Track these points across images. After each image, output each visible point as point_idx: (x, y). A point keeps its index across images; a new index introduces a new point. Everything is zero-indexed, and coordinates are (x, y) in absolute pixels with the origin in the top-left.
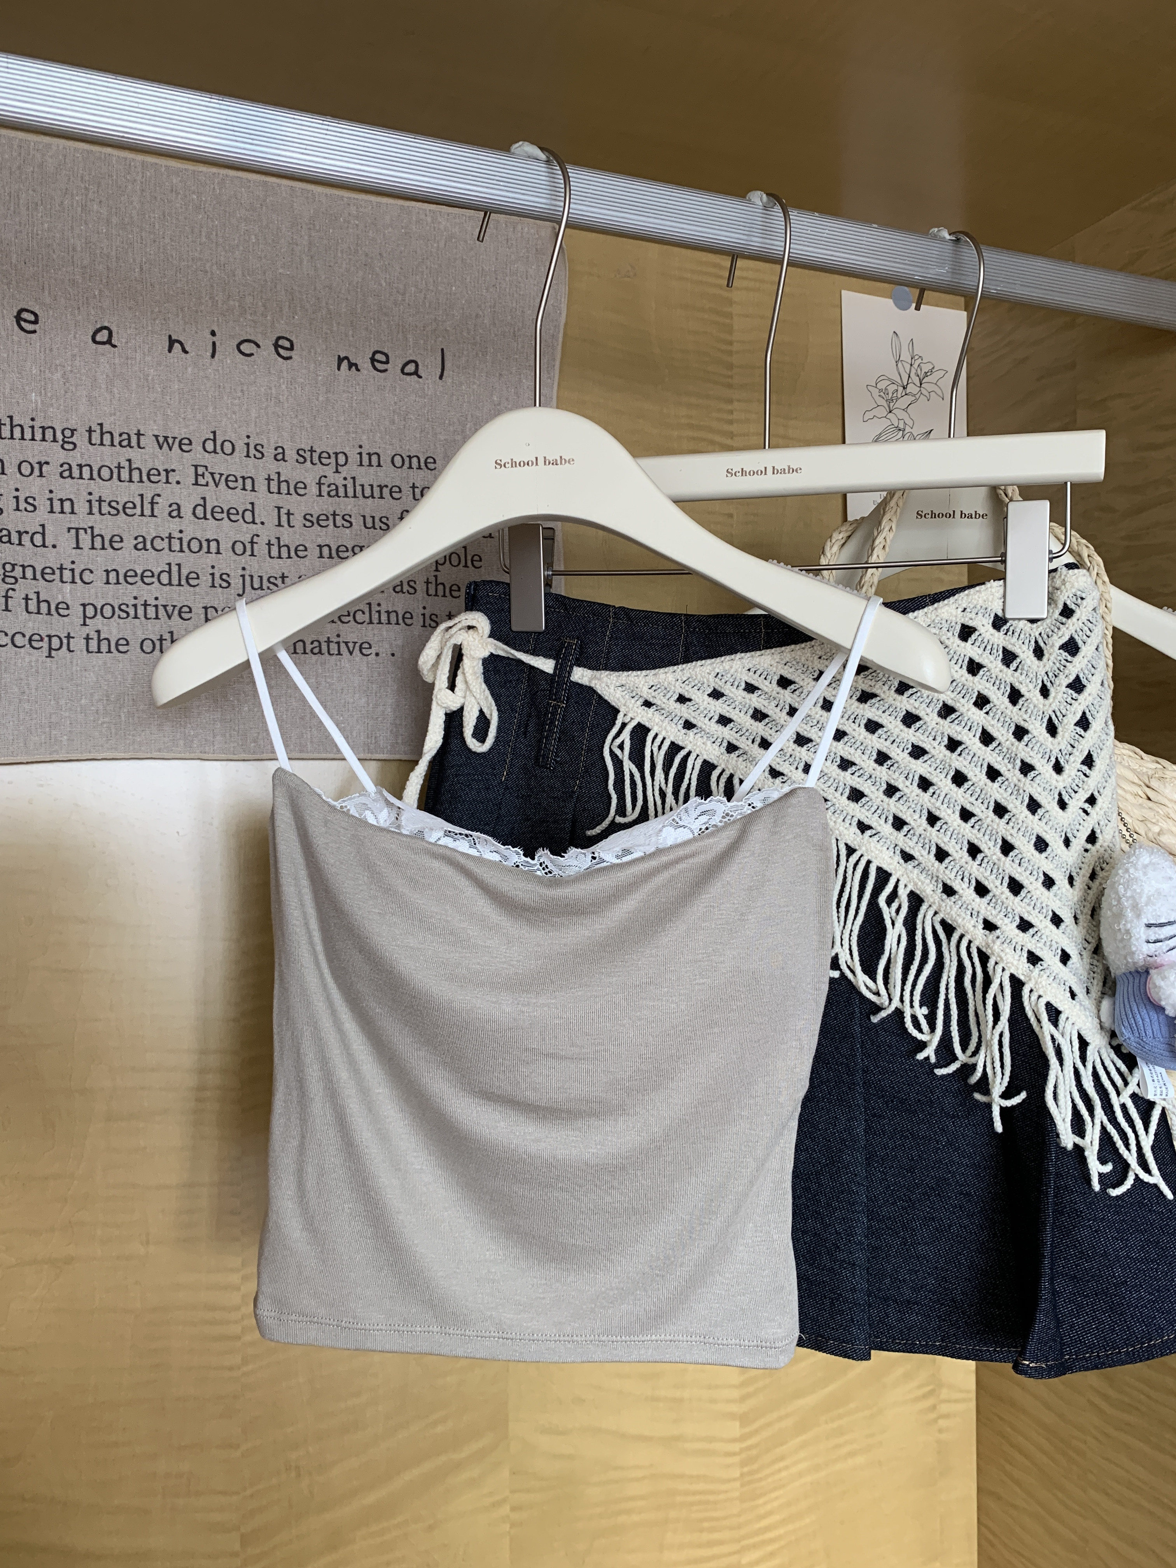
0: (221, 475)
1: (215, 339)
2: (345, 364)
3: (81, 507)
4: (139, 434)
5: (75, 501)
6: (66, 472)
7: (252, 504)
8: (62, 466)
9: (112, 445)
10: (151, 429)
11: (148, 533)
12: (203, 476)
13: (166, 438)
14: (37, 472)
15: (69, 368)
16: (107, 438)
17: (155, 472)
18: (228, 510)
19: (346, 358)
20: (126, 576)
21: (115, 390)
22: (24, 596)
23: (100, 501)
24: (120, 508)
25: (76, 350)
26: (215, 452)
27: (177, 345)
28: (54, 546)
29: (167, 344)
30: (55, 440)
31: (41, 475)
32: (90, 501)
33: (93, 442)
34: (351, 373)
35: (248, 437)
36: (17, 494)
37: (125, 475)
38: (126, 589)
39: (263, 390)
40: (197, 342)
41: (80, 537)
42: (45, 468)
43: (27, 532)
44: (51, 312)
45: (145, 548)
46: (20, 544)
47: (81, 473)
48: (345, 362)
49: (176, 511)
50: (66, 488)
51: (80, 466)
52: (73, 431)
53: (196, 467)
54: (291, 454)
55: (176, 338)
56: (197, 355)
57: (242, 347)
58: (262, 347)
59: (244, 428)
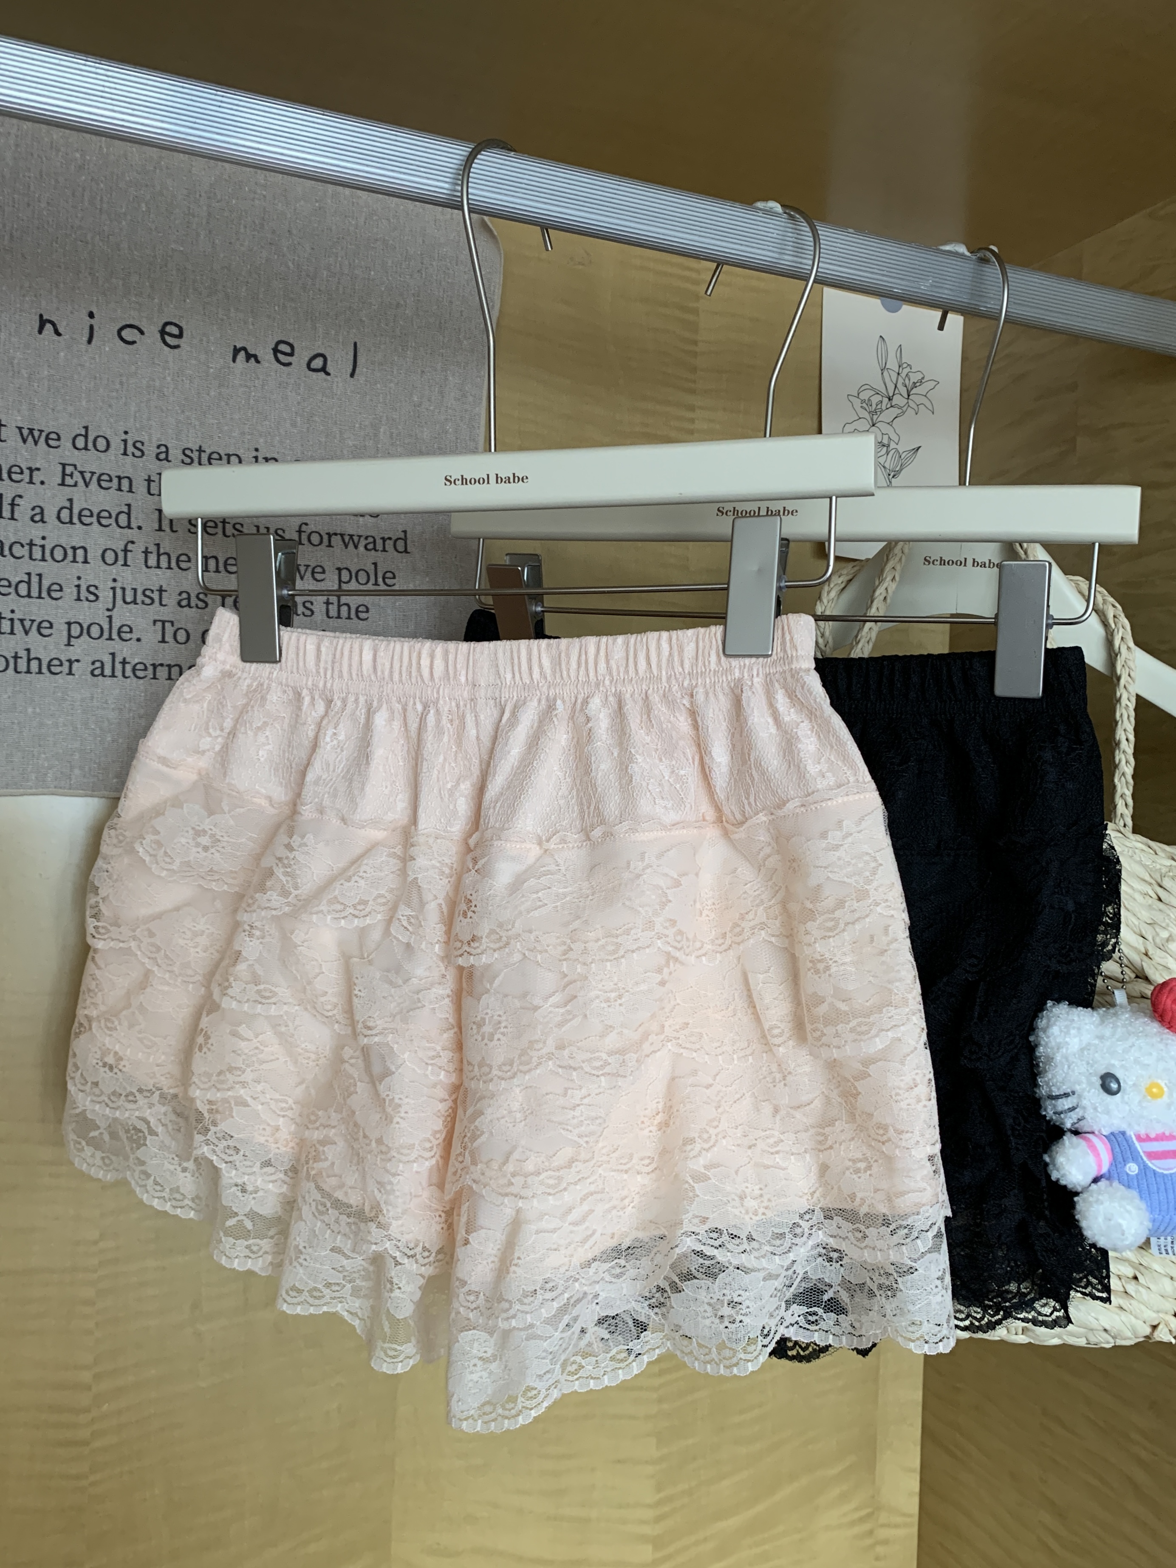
0: (93, 473)
1: (93, 321)
2: (242, 353)
7: (129, 506)
10: (14, 420)
11: (7, 537)
12: (71, 475)
13: (31, 431)
17: (18, 470)
18: (99, 514)
19: (244, 348)
27: (48, 326)
29: (38, 324)
34: (249, 365)
35: (126, 433)
39: (145, 381)
40: (72, 324)
49: (39, 516)
53: (64, 466)
54: (177, 453)
55: (48, 318)
56: (72, 338)
57: (123, 333)
58: (146, 334)
59: (122, 423)
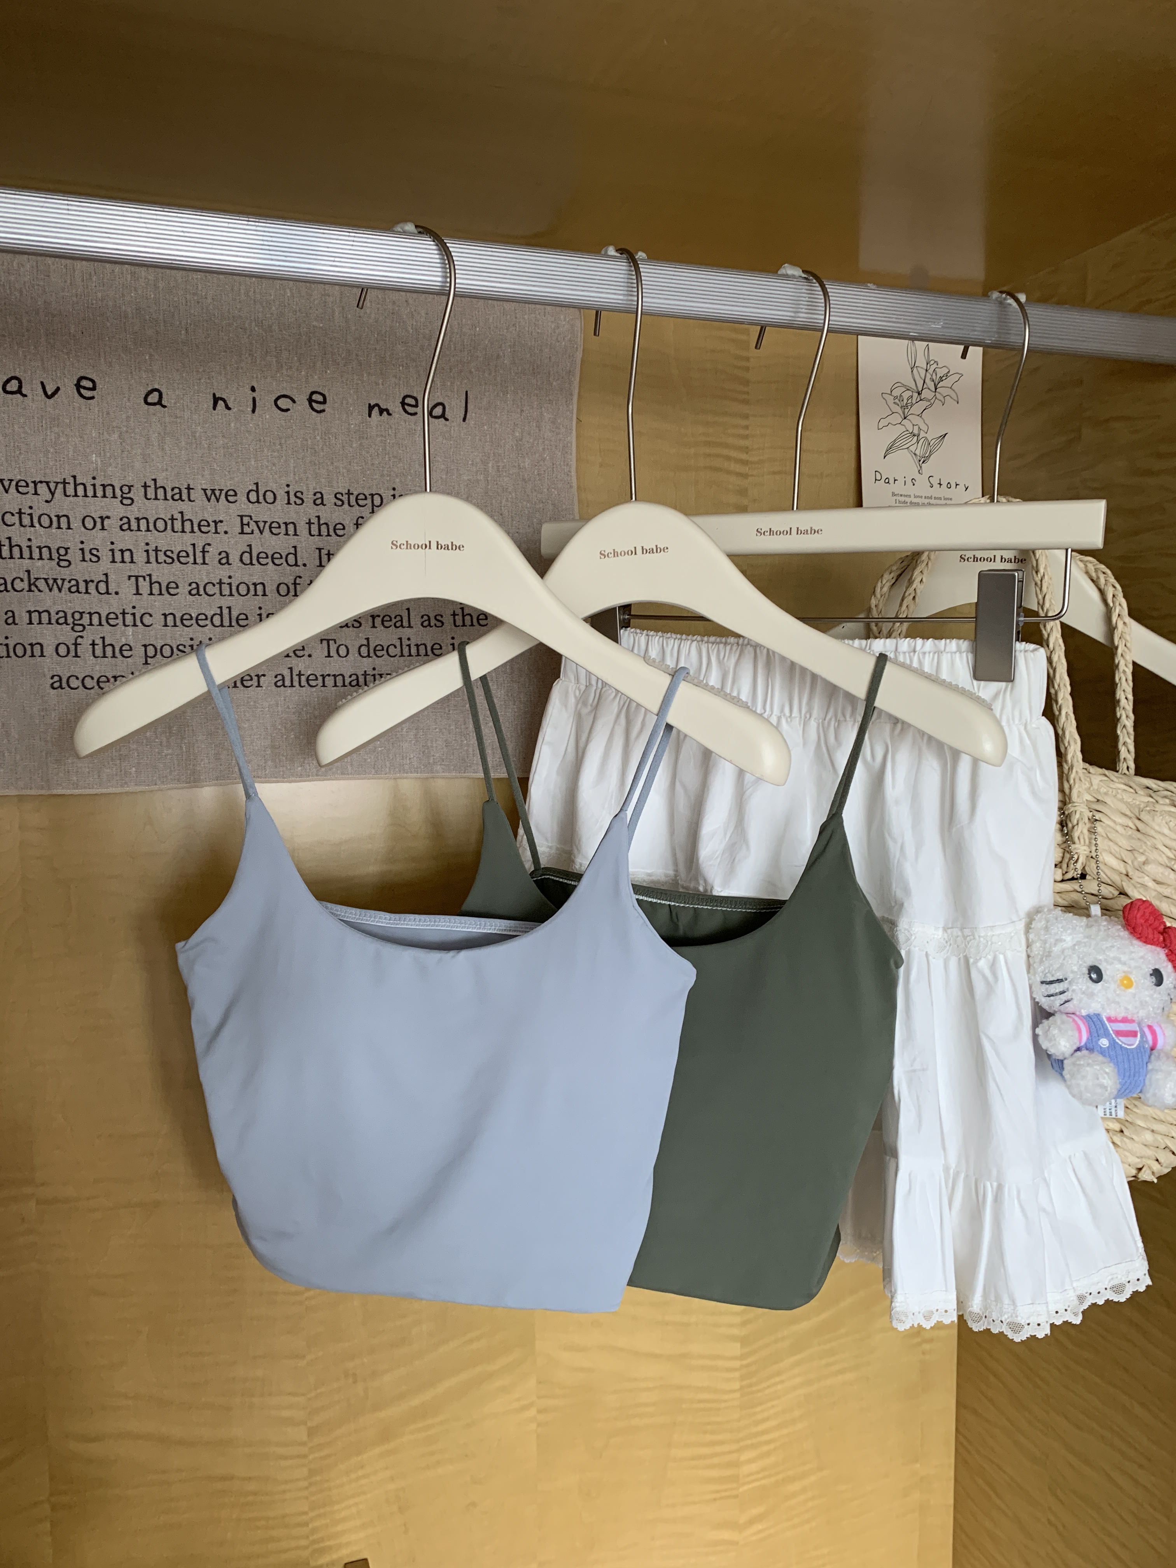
0: (265, 522)
1: (254, 394)
2: (376, 411)
3: (140, 557)
4: (189, 488)
5: (134, 551)
6: (126, 525)
7: (295, 547)
8: (121, 519)
9: (166, 499)
10: (200, 483)
11: (202, 580)
12: (248, 524)
13: (213, 491)
14: (99, 526)
15: (125, 429)
16: (160, 492)
17: (206, 524)
18: (273, 555)
19: (377, 405)
20: (182, 619)
21: (167, 448)
22: (91, 642)
23: (156, 550)
24: (175, 557)
25: (130, 412)
26: (258, 502)
27: (220, 403)
28: (117, 593)
29: (212, 402)
30: (114, 497)
31: (103, 529)
32: (147, 551)
33: (149, 497)
34: (382, 418)
35: (288, 486)
36: (81, 546)
37: (178, 525)
38: (183, 631)
39: (299, 442)
40: (238, 397)
41: (140, 584)
42: (106, 522)
43: (92, 581)
44: (107, 379)
45: (198, 594)
46: (87, 592)
47: (139, 526)
48: (376, 408)
49: (225, 559)
50: (125, 540)
51: (138, 519)
52: (130, 487)
53: (242, 517)
54: (329, 498)
55: (220, 396)
56: (239, 410)
57: (279, 402)
58: (298, 403)
59: (284, 478)
